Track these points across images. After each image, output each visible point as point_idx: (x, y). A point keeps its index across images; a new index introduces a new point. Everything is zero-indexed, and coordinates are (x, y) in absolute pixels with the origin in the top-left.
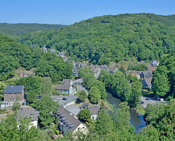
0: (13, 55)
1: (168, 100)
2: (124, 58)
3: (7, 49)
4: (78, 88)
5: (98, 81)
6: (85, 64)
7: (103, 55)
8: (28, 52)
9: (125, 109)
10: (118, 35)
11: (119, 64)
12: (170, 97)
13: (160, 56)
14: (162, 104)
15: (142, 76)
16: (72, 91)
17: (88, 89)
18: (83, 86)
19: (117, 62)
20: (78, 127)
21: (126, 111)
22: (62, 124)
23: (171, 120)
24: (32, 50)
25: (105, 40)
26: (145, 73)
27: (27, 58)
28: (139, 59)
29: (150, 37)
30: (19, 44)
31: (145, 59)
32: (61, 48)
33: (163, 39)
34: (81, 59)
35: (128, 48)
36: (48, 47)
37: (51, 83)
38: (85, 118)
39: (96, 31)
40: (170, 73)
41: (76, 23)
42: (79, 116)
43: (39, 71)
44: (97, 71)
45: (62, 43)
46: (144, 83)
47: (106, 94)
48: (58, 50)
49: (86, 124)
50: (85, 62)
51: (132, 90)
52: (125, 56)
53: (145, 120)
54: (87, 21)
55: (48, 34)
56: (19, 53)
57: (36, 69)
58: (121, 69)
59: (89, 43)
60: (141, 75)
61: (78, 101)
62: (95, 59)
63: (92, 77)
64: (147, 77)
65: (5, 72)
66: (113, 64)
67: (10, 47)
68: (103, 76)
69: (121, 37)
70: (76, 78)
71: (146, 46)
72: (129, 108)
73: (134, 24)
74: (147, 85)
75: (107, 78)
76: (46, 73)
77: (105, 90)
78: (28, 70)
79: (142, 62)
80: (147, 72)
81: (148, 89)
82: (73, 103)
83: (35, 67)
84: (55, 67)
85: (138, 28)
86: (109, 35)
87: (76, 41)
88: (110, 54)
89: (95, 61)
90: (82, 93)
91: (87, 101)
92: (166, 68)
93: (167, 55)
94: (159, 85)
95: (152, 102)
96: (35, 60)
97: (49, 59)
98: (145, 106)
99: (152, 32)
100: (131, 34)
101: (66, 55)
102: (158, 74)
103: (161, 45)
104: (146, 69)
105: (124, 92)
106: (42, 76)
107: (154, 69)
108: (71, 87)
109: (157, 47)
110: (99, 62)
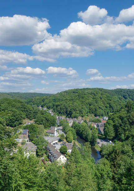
0: (23, 111)
1: (115, 142)
2: (86, 115)
3: (19, 108)
4: (59, 132)
5: (71, 128)
6: (63, 117)
7: (74, 112)
8: (31, 110)
9: (88, 146)
10: (83, 100)
11: (84, 118)
12: (115, 140)
13: (108, 114)
14: (111, 144)
15: (98, 126)
16: (56, 134)
17: (66, 133)
18: (63, 131)
19: (82, 117)
20: (60, 157)
21: (89, 148)
22: (50, 155)
23: (117, 155)
24: (33, 108)
25: (75, 103)
26: (100, 124)
27: (30, 113)
28: (96, 116)
29: (102, 102)
30: (26, 104)
31: (99, 116)
32: (50, 108)
33: (109, 104)
34: (61, 114)
35: (89, 109)
36: (42, 107)
37: (44, 129)
38: (64, 151)
39: (70, 98)
40: (115, 125)
41: (58, 93)
42: (60, 150)
43: (37, 121)
44: (71, 122)
45: (50, 105)
46: (99, 130)
47: (76, 137)
48: (48, 108)
49: (65, 155)
50: (63, 116)
51: (92, 135)
52: (87, 113)
54: (65, 92)
55: (42, 99)
56: (26, 110)
57: (35, 120)
58: (85, 121)
59: (66, 104)
60: (97, 125)
61: (60, 140)
62: (69, 114)
63: (68, 125)
64: (101, 127)
65: (18, 121)
66: (80, 118)
67: (21, 106)
68: (74, 125)
69: (85, 102)
70: (58, 126)
71: (99, 108)
72: (91, 146)
73: (92, 94)
74: (101, 132)
75: (77, 127)
76: (41, 123)
77: (76, 134)
78: (31, 120)
79: (98, 117)
80: (101, 123)
81: (102, 134)
82: (57, 141)
83: (35, 118)
84: (46, 119)
85: (95, 97)
86: (78, 101)
87: (58, 103)
88: (78, 112)
89: (69, 116)
90: (62, 136)
91: (65, 141)
92: (112, 121)
93: (112, 113)
94: (109, 132)
95: (105, 143)
96: (35, 114)
97: (43, 114)
98: (100, 145)
99: (103, 99)
100: (90, 100)
101: (52, 111)
102: (108, 125)
103: (108, 107)
104: (100, 122)
105: (87, 136)
106: (39, 124)
107: (105, 122)
108: (56, 132)
109: (106, 109)
110: (72, 116)
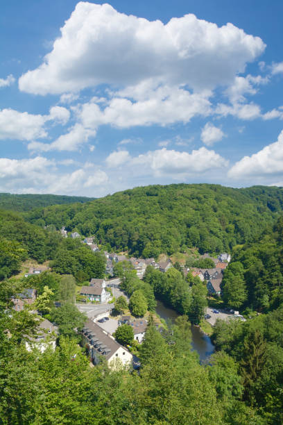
0: (19, 241)
1: (246, 313)
2: (179, 249)
3: (11, 232)
4: (113, 292)
5: (142, 283)
6: (122, 256)
7: (149, 244)
8: (40, 237)
9: (183, 325)
10: (170, 214)
11: (173, 258)
12: (248, 309)
13: (231, 248)
14: (238, 319)
15: (207, 276)
16: (105, 297)
17: (129, 295)
18: (121, 290)
19: (169, 254)
20: (116, 353)
21: (186, 328)
22: (91, 347)
23: (255, 344)
24: (46, 234)
25: (152, 221)
26: (211, 272)
27: (39, 245)
28: (202, 252)
29: (217, 219)
30: (28, 224)
31: (210, 252)
32: (88, 232)
33: (234, 222)
34: (117, 248)
35: (185, 235)
36: (68, 229)
37: (75, 285)
38: (125, 339)
39: (138, 208)
40: (248, 273)
41: (109, 195)
42: (117, 335)
43: (57, 266)
44: (140, 268)
45: (89, 225)
46: (210, 287)
47: (155, 303)
48: (83, 234)
49: (127, 347)
50: (122, 253)
51: (193, 298)
52: (181, 246)
53: (213, 344)
54: (125, 193)
55: (69, 210)
56: (27, 237)
57: (52, 262)
58: (177, 266)
59: (129, 225)
60: (205, 275)
61: (115, 313)
62: (137, 249)
63: (134, 276)
64: (214, 278)
65: (8, 266)
66: (164, 258)
67: (16, 229)
68: (149, 275)
69: (175, 218)
70: (110, 278)
71: (211, 232)
72: (190, 324)
73: (193, 199)
74: (214, 290)
75: (156, 279)
76: (68, 269)
77: (153, 296)
78: (41, 263)
79: (206, 256)
80: (214, 270)
81: (215, 296)
82: (107, 315)
83: (51, 259)
84: (80, 261)
85: (200, 205)
86: (158, 215)
87: (109, 221)
88: (159, 242)
89: (137, 252)
90: (120, 301)
91: (127, 313)
92: (242, 265)
93: (241, 246)
94: (233, 291)
95: (223, 317)
96: (51, 248)
97: (71, 248)
98: (212, 322)
99: (220, 212)
100: (190, 214)
101: (94, 241)
102: (231, 274)
103: (232, 231)
104: (213, 266)
105: (180, 301)
106: (61, 274)
107: (224, 267)
108: (104, 291)
109: (227, 234)
110: (143, 253)
